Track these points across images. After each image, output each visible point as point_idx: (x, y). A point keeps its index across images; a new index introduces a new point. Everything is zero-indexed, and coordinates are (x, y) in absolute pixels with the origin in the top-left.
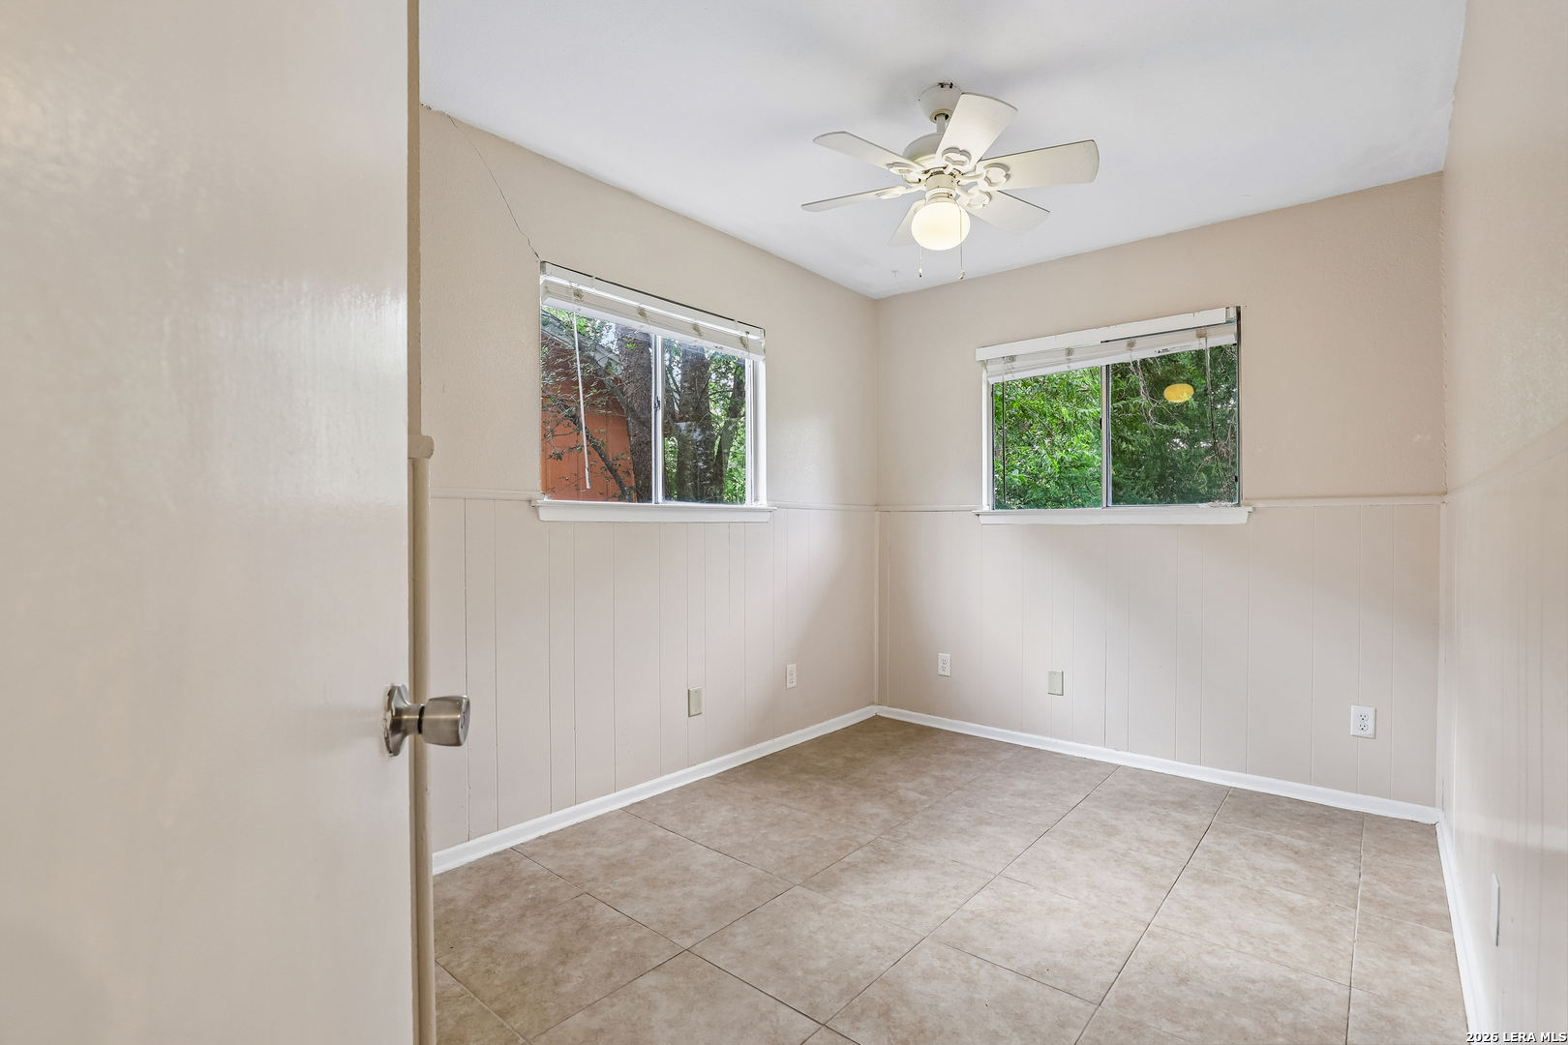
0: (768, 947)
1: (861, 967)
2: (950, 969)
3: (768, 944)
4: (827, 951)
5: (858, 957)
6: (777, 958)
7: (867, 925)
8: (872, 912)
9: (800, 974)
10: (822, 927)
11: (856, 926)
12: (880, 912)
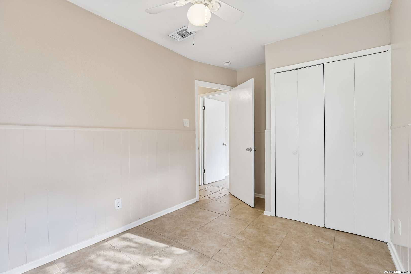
0: (255, 253)
1: (229, 249)
2: (207, 249)
3: (255, 254)
4: (239, 253)
5: (230, 251)
6: (251, 250)
7: (229, 261)
8: (227, 267)
9: (243, 247)
10: (242, 260)
11: (232, 261)
12: (225, 267)
